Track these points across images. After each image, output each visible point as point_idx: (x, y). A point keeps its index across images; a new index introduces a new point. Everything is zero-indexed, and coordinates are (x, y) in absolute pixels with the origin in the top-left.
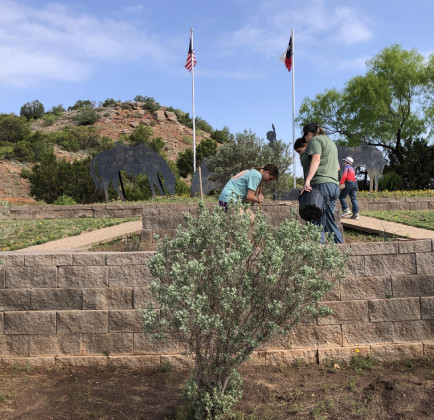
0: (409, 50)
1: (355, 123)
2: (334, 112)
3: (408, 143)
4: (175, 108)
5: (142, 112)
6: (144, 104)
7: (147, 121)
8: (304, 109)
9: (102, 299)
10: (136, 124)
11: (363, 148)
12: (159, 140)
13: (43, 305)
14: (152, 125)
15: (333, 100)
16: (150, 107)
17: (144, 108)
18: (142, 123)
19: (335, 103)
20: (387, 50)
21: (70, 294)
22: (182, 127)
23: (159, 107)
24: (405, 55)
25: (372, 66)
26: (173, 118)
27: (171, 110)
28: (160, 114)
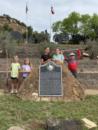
0: (77, 13)
1: (65, 29)
2: (60, 26)
3: (76, 34)
4: (15, 19)
5: (6, 19)
6: (6, 17)
7: (8, 22)
8: (53, 25)
9: (27, 53)
10: (4, 23)
11: (65, 35)
12: (12, 28)
13: (20, 53)
14: (9, 23)
15: (60, 23)
16: (8, 18)
17: (6, 18)
18: (6, 23)
19: (60, 24)
20: (73, 12)
21: (23, 52)
22: (18, 25)
23: (11, 18)
24: (76, 14)
25: (69, 16)
26: (15, 22)
27: (14, 19)
28: (11, 20)
